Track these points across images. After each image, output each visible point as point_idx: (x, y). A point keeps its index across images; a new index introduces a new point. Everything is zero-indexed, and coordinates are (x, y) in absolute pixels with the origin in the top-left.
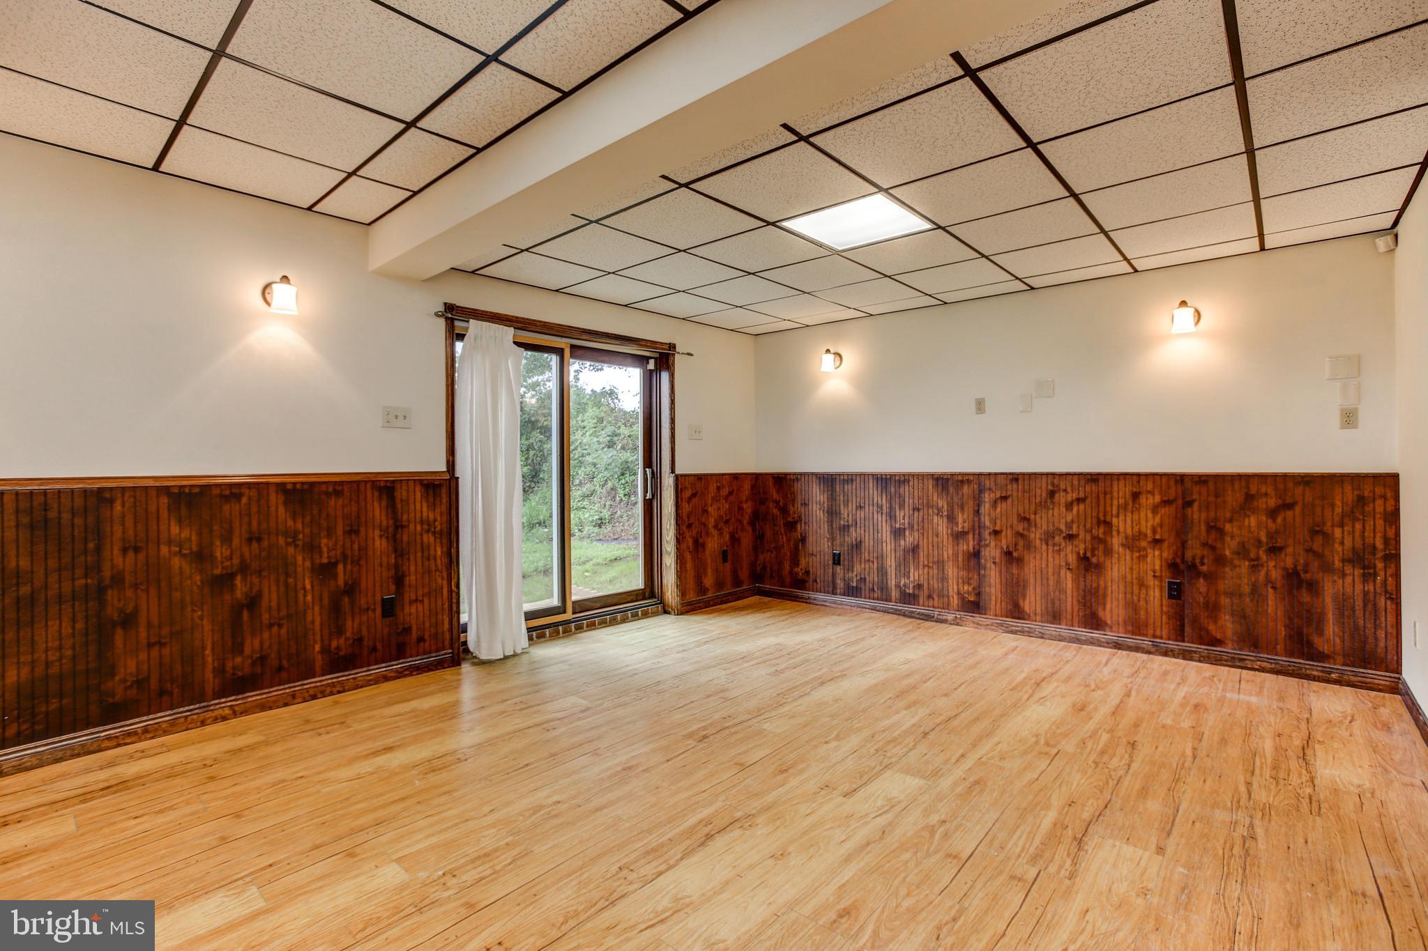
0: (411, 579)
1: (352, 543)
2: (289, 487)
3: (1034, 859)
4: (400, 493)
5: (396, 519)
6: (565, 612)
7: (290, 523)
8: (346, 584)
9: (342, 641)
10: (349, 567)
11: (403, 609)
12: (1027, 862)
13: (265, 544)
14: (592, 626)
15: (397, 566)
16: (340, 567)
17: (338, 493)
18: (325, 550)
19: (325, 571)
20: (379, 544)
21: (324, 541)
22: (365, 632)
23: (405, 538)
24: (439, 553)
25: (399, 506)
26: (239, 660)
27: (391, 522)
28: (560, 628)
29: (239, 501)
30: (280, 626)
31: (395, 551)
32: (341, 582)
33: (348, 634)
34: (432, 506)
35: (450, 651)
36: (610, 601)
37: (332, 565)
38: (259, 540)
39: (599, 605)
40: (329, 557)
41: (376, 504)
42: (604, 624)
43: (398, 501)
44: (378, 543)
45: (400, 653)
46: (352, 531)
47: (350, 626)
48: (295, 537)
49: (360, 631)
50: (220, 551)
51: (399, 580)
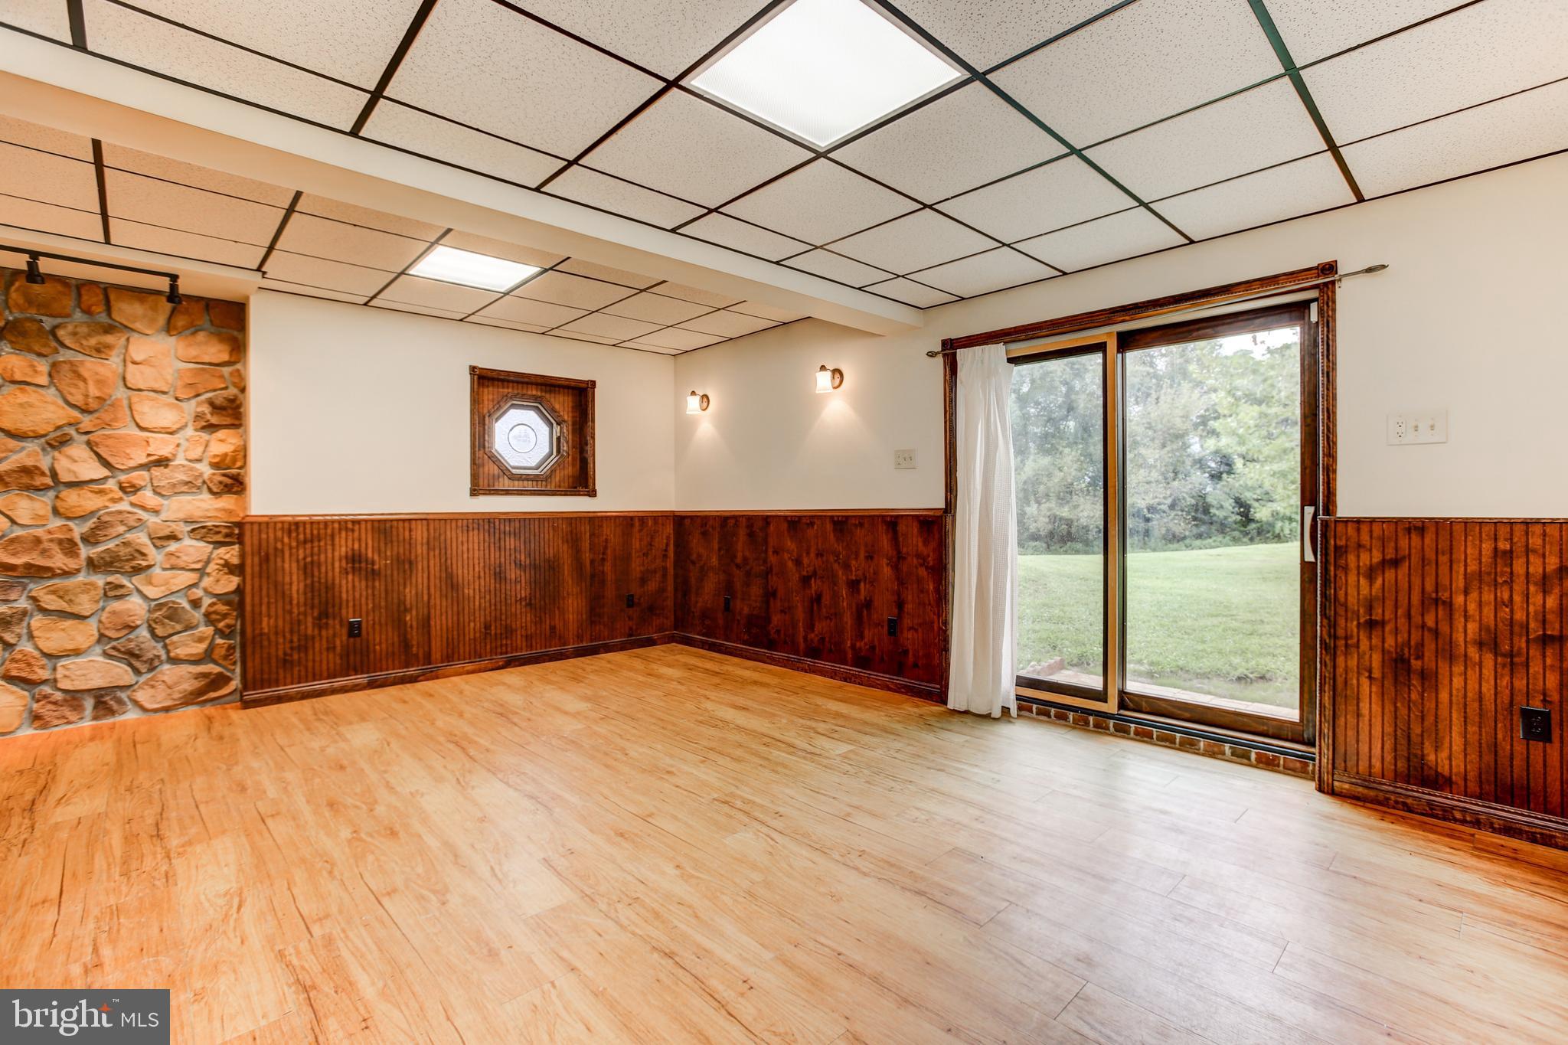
0: (909, 607)
1: (870, 567)
2: (836, 519)
3: (329, 941)
4: (902, 528)
5: (899, 552)
6: (1105, 701)
7: (836, 546)
8: (865, 599)
9: (862, 643)
10: (867, 586)
11: (902, 632)
12: (331, 933)
13: (825, 558)
14: (1144, 736)
15: (898, 594)
16: (862, 584)
17: (861, 525)
18: (854, 569)
19: (853, 585)
20: (887, 571)
21: (854, 562)
22: (876, 643)
23: (905, 568)
24: (931, 588)
25: (901, 539)
26: (813, 635)
27: (895, 553)
28: (1091, 719)
29: (813, 527)
30: (831, 620)
31: (898, 579)
32: (862, 598)
33: (866, 640)
34: (926, 543)
35: (938, 686)
36: (1210, 717)
37: (858, 582)
38: (822, 555)
39: (1187, 715)
40: (856, 575)
41: (884, 537)
42: (1167, 742)
43: (900, 534)
44: (885, 570)
45: (900, 672)
46: (870, 557)
47: (868, 634)
48: (838, 556)
49: (873, 641)
50: (806, 561)
51: (900, 604)
